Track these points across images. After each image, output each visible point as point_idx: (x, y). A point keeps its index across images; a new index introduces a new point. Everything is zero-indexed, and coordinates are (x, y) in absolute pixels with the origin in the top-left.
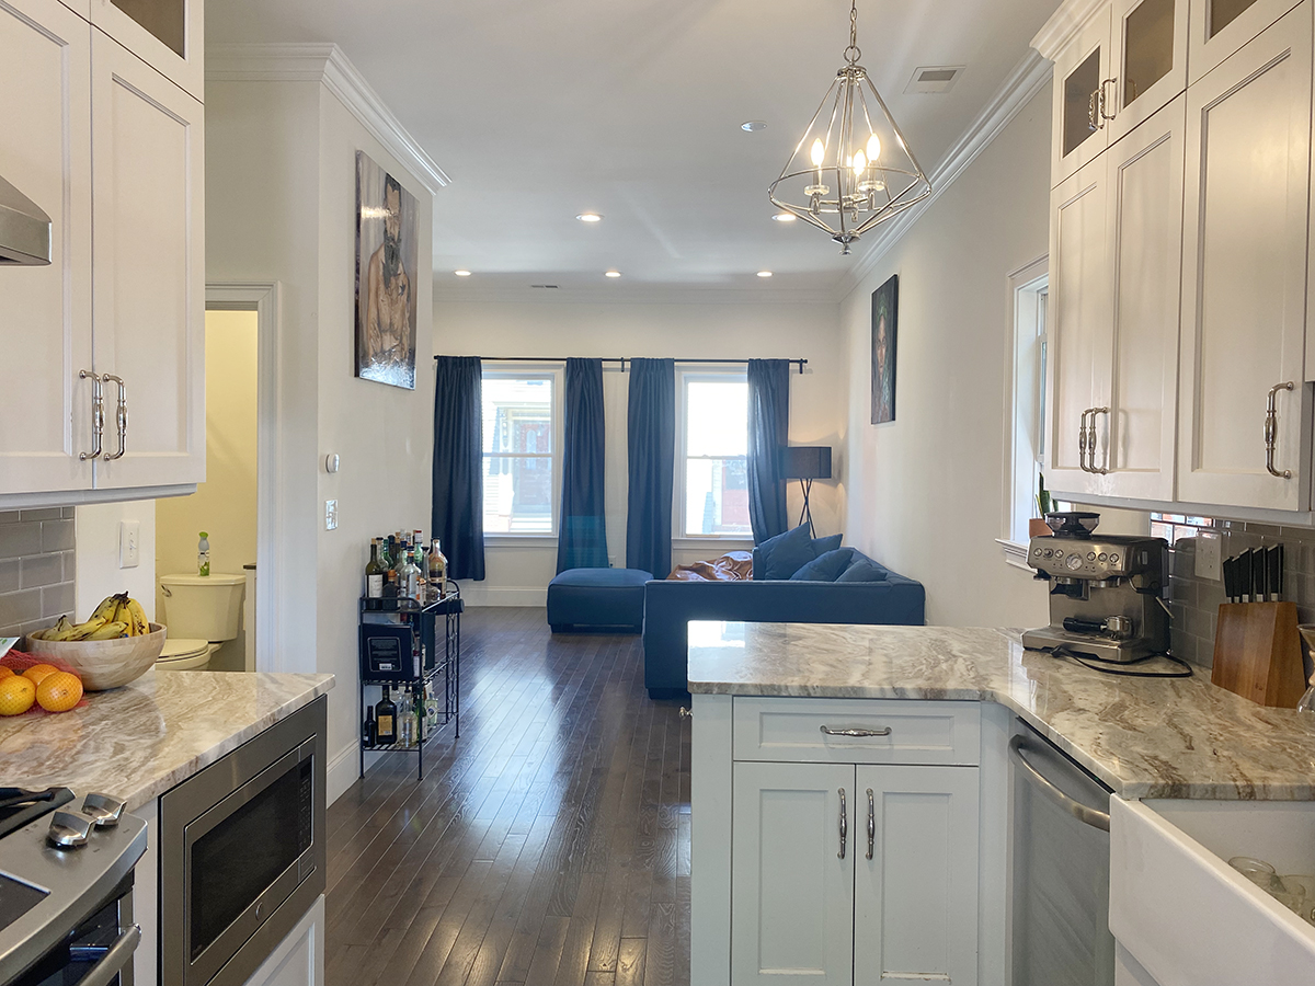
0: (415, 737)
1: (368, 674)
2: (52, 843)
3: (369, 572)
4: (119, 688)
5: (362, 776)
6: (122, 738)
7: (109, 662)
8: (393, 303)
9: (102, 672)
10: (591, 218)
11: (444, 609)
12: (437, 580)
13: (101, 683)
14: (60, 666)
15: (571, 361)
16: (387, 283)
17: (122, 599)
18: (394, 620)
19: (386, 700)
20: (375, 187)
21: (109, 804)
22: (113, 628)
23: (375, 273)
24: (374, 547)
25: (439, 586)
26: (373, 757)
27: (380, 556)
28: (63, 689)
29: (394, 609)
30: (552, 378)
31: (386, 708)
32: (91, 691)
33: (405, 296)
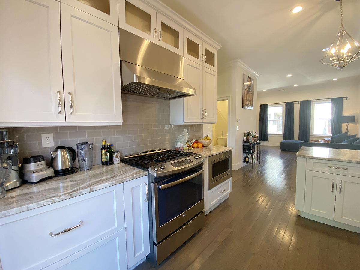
0: (252, 162)
1: (244, 152)
2: (195, 158)
3: (244, 137)
4: (207, 146)
5: (243, 166)
6: (205, 151)
7: (206, 143)
8: (249, 96)
9: (205, 144)
10: (289, 76)
11: (257, 143)
12: (256, 139)
13: (205, 145)
14: (200, 143)
15: (287, 103)
16: (248, 93)
17: (207, 136)
18: (248, 144)
19: (247, 156)
20: (246, 79)
21: (201, 155)
22: (206, 139)
23: (246, 92)
24: (245, 133)
25: (256, 140)
26: (245, 164)
27: (246, 135)
28: (200, 145)
29: (248, 143)
30: (283, 106)
31: (247, 157)
32: (203, 146)
33: (251, 95)
